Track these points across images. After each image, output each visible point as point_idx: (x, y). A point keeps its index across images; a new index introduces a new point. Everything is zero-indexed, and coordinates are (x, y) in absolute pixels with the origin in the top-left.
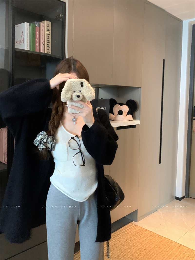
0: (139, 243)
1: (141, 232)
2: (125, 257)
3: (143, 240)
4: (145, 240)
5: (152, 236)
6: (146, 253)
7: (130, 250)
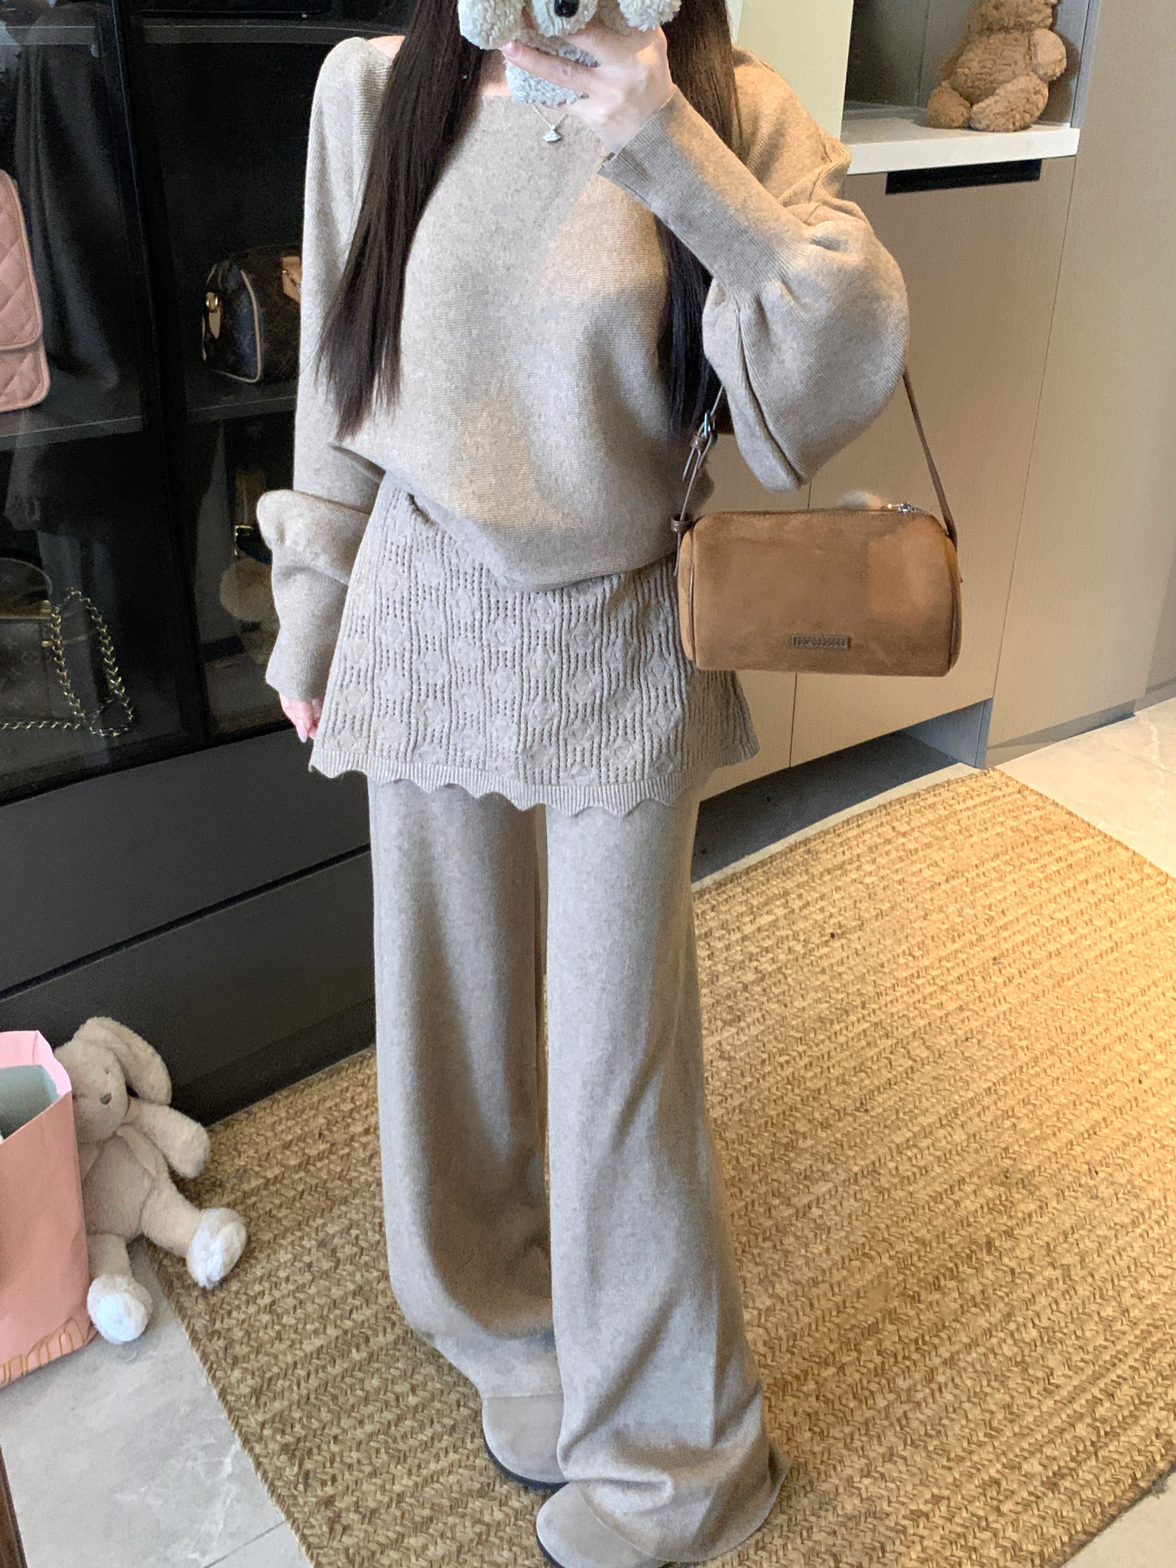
0: (1025, 909)
1: (1047, 838)
2: (920, 982)
3: (1055, 891)
4: (1067, 893)
5: (1115, 875)
6: (1051, 981)
7: (957, 946)
